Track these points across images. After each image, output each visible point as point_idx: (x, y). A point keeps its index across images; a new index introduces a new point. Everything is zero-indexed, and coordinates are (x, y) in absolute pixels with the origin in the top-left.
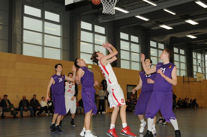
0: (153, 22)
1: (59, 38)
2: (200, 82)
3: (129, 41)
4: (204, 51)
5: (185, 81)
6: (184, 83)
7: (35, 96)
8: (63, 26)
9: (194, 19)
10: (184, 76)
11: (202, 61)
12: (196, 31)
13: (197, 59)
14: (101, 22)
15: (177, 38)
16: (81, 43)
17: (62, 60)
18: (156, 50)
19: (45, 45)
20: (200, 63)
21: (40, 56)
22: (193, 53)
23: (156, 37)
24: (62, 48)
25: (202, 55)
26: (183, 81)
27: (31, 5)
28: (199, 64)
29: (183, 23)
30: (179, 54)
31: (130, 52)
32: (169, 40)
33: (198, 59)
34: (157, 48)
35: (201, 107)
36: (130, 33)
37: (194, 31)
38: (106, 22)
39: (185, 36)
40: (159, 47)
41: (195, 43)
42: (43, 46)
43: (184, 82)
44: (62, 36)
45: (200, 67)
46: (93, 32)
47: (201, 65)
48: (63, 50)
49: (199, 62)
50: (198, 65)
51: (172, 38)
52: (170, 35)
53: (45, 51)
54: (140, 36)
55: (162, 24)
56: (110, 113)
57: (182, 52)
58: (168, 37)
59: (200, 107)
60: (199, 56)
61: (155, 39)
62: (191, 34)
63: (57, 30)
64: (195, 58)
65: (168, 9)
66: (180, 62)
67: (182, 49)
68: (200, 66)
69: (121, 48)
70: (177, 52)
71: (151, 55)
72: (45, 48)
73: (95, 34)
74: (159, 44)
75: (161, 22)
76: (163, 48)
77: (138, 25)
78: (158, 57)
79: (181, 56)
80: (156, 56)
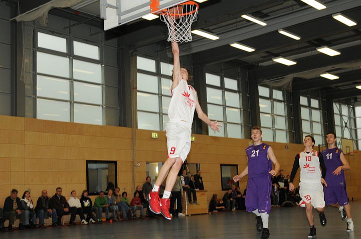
0: (262, 53)
1: (100, 87)
2: (349, 154)
3: (222, 88)
4: (353, 101)
7: (60, 190)
8: (105, 65)
9: (332, 46)
10: (319, 145)
11: (350, 118)
12: (337, 66)
13: (341, 115)
15: (305, 80)
16: (138, 94)
17: (105, 124)
18: (269, 102)
19: (75, 100)
20: (346, 121)
21: (67, 120)
22: (334, 104)
23: (267, 80)
25: (349, 108)
27: (49, 31)
28: (346, 123)
29: (313, 53)
30: (309, 106)
31: (224, 106)
32: (291, 84)
33: (344, 116)
34: (271, 98)
35: (353, 198)
36: (223, 74)
37: (333, 66)
39: (318, 76)
40: (274, 97)
41: (336, 87)
42: (72, 102)
44: (104, 83)
45: (346, 129)
46: (158, 74)
47: (348, 126)
48: (108, 107)
49: (346, 119)
50: (344, 125)
51: (295, 80)
52: (293, 75)
53: (75, 111)
54: (240, 79)
55: (277, 55)
56: (192, 215)
57: (315, 103)
58: (289, 78)
59: (350, 199)
60: (345, 110)
61: (266, 82)
62: (329, 72)
63: (95, 73)
64: (337, 114)
65: (286, 29)
66: (311, 122)
67: (314, 98)
68: (346, 127)
69: (208, 101)
70: (306, 104)
71: (261, 110)
72: (75, 105)
73: (162, 79)
74: (274, 91)
75: (275, 52)
76: (281, 98)
77: (236, 59)
78: (273, 115)
79: (313, 111)
80: (270, 112)
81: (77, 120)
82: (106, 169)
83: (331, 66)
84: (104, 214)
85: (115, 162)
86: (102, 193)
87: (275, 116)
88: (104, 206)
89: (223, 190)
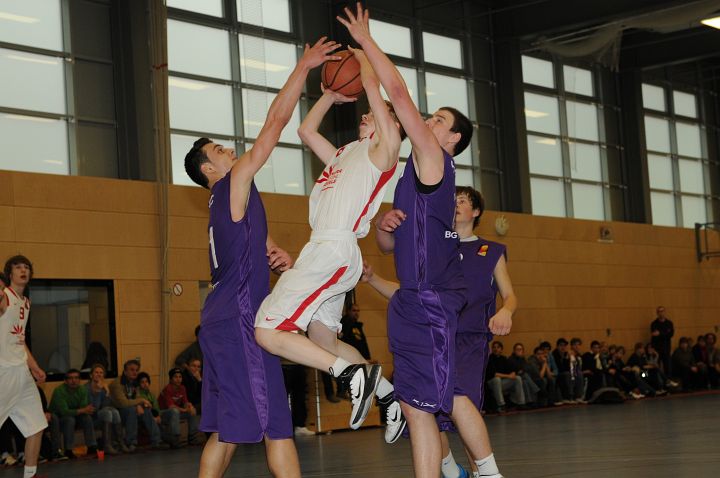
1: (57, 63)
3: (416, 62)
5: (703, 250)
6: (700, 260)
10: (698, 226)
15: (658, 35)
16: (172, 82)
18: (552, 103)
23: (549, 37)
24: (72, 112)
26: (693, 251)
30: (669, 115)
32: (616, 50)
34: (558, 92)
36: (419, 23)
39: (694, 25)
40: (568, 88)
43: (700, 256)
44: (69, 50)
46: (228, 22)
48: (82, 121)
51: (629, 37)
52: (621, 22)
54: (469, 36)
56: (335, 432)
57: (685, 104)
58: (612, 31)
61: (546, 43)
66: (675, 158)
70: (661, 106)
71: (530, 127)
73: (241, 36)
74: (569, 72)
76: (588, 91)
78: (563, 138)
79: (680, 127)
80: (556, 132)
82: (80, 302)
84: (79, 436)
85: (108, 285)
87: (570, 143)
88: (80, 411)
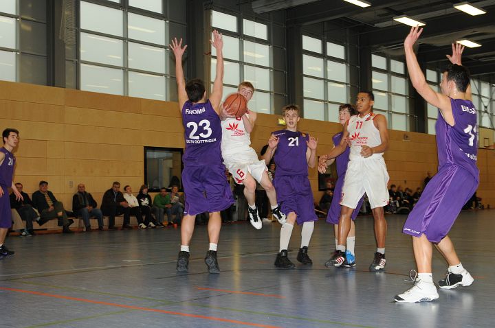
0: (380, 10)
1: (163, 51)
2: (487, 148)
3: (324, 55)
7: (118, 185)
8: (170, 21)
9: (473, 2)
11: (491, 100)
12: (479, 31)
13: (480, 96)
14: (258, 11)
15: (435, 47)
16: (213, 60)
17: (169, 100)
18: (385, 76)
19: (130, 67)
20: (486, 105)
21: (120, 93)
23: (385, 46)
24: (168, 73)
25: (491, 87)
28: (486, 107)
29: (449, 11)
31: (326, 80)
33: (483, 97)
34: (388, 71)
35: (489, 206)
36: (326, 38)
37: (475, 30)
38: (268, 13)
40: (393, 70)
41: (475, 58)
42: (126, 69)
44: (167, 45)
45: (486, 114)
46: (239, 34)
47: (488, 111)
48: (172, 77)
49: (486, 102)
50: (483, 109)
51: (421, 47)
53: (129, 82)
54: (348, 44)
55: (400, 14)
59: (486, 207)
60: (485, 90)
61: (383, 49)
62: (468, 37)
64: (475, 95)
68: (486, 112)
69: (305, 72)
70: (434, 80)
71: (374, 87)
72: (130, 73)
73: (244, 41)
74: (393, 62)
75: (397, 10)
76: (402, 72)
77: (344, 17)
78: (389, 93)
80: (386, 90)
81: (133, 93)
82: (170, 158)
83: (473, 30)
84: (166, 217)
85: (181, 151)
86: (163, 190)
87: (392, 95)
88: (166, 206)
89: (320, 190)
